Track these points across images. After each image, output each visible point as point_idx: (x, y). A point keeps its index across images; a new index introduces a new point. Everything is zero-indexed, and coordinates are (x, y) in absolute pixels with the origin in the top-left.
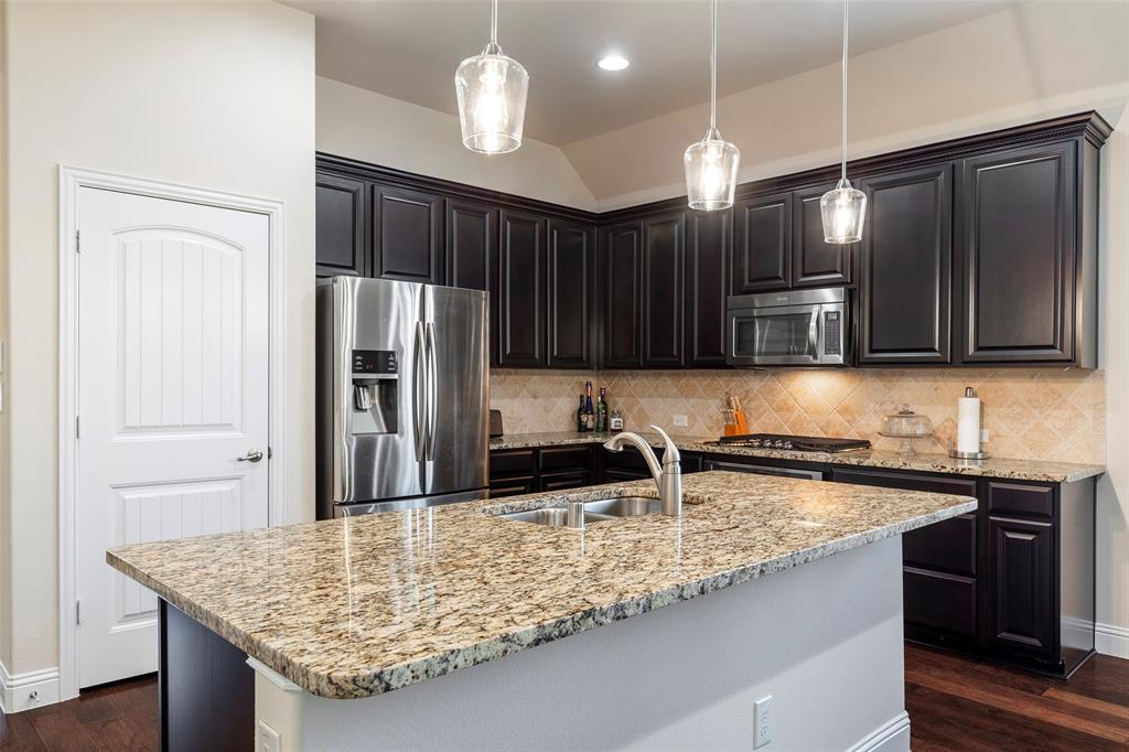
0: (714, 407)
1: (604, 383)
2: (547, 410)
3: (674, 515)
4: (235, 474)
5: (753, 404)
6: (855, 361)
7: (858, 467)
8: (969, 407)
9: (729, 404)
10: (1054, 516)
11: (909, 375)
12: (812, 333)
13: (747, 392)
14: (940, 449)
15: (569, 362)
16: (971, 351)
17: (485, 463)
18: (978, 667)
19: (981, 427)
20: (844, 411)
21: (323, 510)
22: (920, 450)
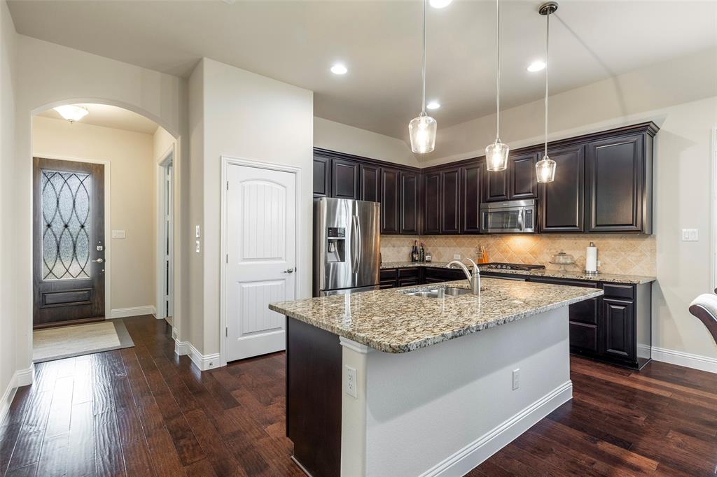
0: (473, 251)
1: (422, 241)
2: (398, 252)
3: (477, 294)
4: (283, 278)
5: (490, 250)
6: (539, 231)
7: (542, 277)
8: (592, 251)
9: (480, 250)
10: (634, 298)
11: (563, 237)
12: (520, 219)
13: (488, 245)
14: (578, 269)
15: (410, 232)
16: (593, 226)
17: (377, 275)
18: (598, 364)
19: (597, 260)
20: (532, 253)
21: (315, 293)
22: (568, 270)
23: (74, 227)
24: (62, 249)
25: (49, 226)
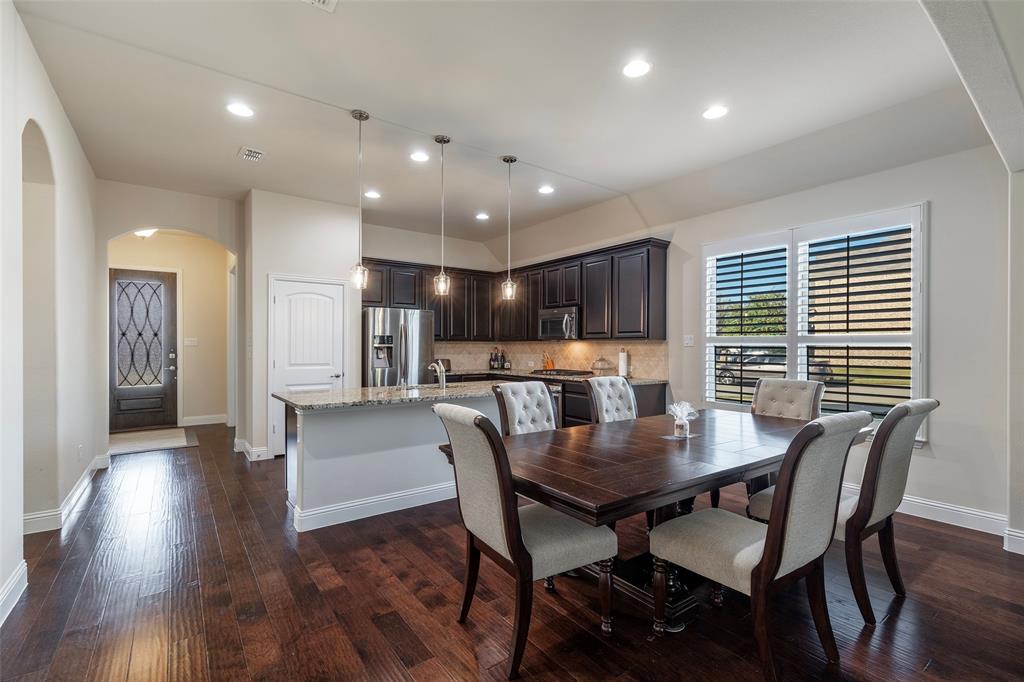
1: (503, 347)
2: (475, 360)
4: (331, 382)
6: (580, 338)
8: (622, 356)
12: (564, 326)
15: (482, 337)
16: (617, 333)
23: (148, 335)
24: (136, 357)
25: (124, 334)
